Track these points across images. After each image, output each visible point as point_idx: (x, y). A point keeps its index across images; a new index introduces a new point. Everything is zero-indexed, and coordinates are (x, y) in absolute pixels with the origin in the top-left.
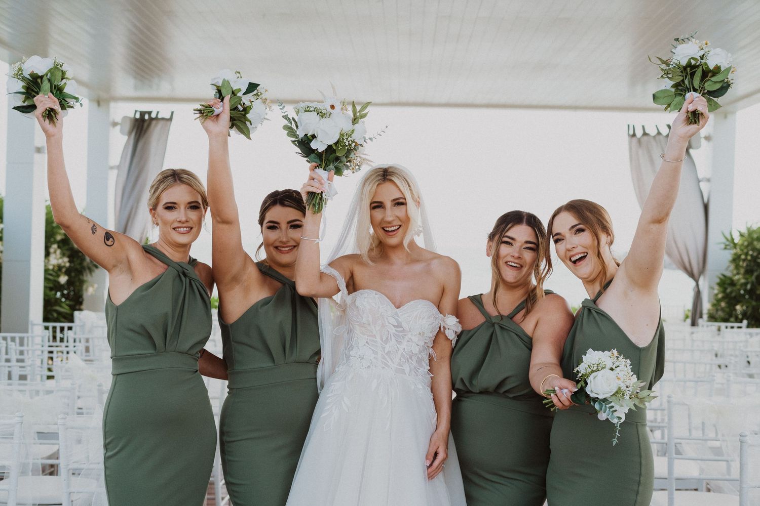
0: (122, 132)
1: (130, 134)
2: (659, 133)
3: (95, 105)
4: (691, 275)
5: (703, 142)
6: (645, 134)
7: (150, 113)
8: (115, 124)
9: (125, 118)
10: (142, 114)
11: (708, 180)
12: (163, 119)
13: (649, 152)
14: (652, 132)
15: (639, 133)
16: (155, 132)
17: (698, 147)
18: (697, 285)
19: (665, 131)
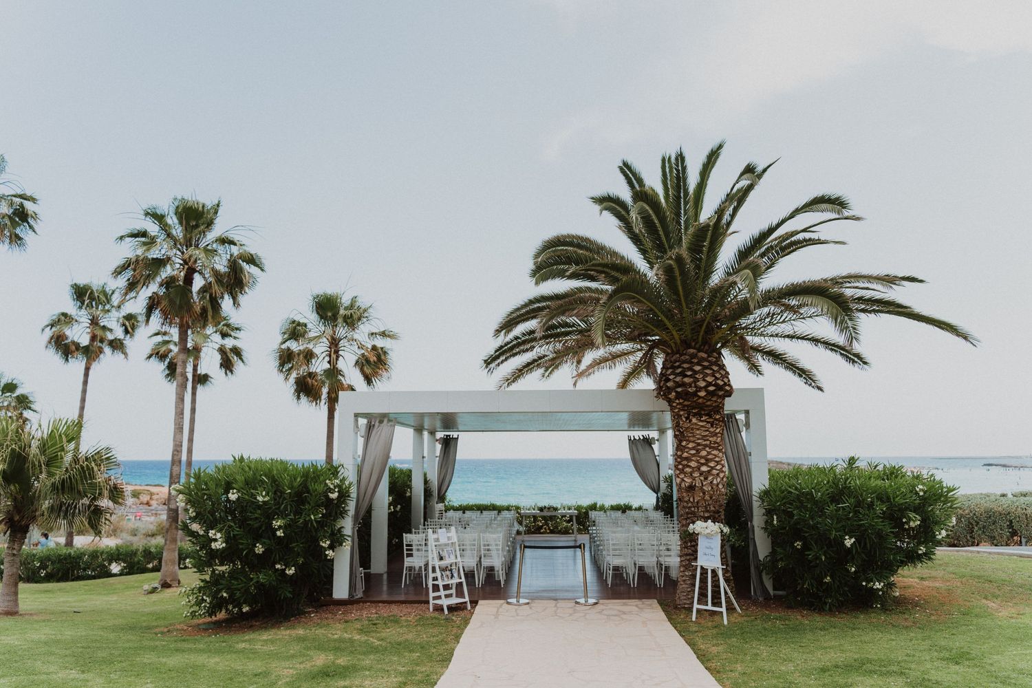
0: (439, 443)
1: (442, 445)
2: (640, 439)
3: (430, 435)
4: (655, 491)
5: (656, 442)
6: (635, 439)
7: (450, 436)
8: (437, 440)
9: (441, 438)
10: (447, 436)
11: (658, 456)
12: (455, 438)
13: (636, 446)
14: (637, 438)
15: (632, 439)
16: (452, 443)
17: (655, 444)
18: (657, 497)
19: (642, 438)
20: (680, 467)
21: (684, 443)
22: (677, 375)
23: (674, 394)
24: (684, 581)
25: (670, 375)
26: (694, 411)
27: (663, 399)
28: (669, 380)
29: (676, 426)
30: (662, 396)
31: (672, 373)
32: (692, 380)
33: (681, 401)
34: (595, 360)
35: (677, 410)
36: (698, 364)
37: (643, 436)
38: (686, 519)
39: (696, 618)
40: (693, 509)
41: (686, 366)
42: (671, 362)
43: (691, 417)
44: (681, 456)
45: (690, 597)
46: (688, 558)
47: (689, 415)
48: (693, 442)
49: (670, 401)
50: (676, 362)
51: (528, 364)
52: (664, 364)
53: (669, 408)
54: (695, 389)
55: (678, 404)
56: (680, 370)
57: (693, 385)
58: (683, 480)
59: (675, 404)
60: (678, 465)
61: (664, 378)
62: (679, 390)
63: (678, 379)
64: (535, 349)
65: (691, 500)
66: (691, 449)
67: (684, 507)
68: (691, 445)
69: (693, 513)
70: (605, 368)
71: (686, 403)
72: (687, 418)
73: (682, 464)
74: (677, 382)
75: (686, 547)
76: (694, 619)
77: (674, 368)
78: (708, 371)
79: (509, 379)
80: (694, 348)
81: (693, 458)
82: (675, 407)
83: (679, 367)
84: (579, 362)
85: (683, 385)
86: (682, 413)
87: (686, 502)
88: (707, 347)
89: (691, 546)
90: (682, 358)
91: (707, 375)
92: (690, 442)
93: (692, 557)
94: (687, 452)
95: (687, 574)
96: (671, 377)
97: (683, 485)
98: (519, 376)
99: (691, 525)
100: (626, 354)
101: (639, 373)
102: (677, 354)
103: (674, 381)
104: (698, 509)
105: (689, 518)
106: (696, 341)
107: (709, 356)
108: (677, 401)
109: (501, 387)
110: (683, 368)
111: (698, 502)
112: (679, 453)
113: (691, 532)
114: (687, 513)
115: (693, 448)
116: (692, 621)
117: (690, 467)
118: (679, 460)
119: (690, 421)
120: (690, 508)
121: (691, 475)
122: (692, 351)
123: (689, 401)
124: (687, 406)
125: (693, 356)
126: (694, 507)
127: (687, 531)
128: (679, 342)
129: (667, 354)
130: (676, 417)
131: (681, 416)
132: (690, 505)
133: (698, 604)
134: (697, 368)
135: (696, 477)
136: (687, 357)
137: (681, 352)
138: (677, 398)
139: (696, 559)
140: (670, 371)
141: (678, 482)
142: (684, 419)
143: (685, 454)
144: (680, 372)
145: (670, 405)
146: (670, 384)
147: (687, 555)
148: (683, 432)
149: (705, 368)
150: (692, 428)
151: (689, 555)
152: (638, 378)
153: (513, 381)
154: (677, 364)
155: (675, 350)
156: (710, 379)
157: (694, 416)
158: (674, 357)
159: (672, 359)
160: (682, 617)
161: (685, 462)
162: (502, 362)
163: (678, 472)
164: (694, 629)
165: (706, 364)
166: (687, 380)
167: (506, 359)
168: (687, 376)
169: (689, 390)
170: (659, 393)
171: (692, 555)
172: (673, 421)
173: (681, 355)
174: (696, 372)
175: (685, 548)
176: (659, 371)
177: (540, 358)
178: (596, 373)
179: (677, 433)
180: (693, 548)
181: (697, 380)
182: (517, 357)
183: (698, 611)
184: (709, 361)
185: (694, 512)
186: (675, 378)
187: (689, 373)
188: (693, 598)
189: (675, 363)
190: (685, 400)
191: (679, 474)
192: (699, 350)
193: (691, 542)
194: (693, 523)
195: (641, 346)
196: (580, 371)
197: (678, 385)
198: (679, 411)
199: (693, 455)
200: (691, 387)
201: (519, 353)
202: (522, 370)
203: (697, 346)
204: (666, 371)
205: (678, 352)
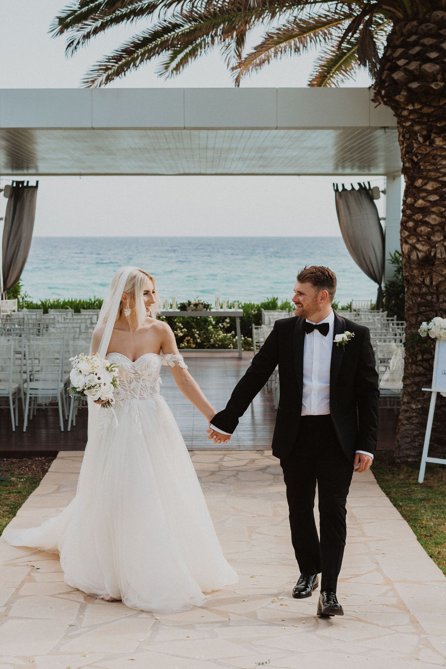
2: (354, 188)
5: (382, 194)
6: (344, 190)
11: (385, 219)
13: (348, 201)
14: (350, 188)
15: (340, 189)
18: (381, 288)
19: (357, 187)
20: (411, 224)
21: (419, 182)
22: (411, 59)
23: (404, 93)
24: (408, 419)
25: (399, 58)
26: (438, 125)
27: (386, 103)
28: (396, 68)
29: (407, 152)
30: (383, 97)
31: (403, 56)
32: (438, 67)
33: (417, 106)
34: (270, 36)
35: (408, 124)
37: (359, 184)
38: (417, 315)
39: (425, 479)
40: (429, 298)
41: (428, 41)
42: (402, 35)
43: (433, 136)
44: (412, 205)
45: (416, 444)
46: (417, 379)
47: (430, 132)
48: (435, 180)
49: (397, 108)
50: (410, 35)
51: (145, 41)
52: (389, 39)
53: (395, 119)
54: (442, 84)
55: (411, 112)
56: (417, 50)
57: (439, 77)
58: (413, 248)
59: (405, 113)
60: (406, 222)
61: (389, 64)
62: (414, 85)
63: (413, 66)
64: (157, 11)
65: (427, 281)
66: (430, 193)
67: (414, 294)
68: (429, 187)
69: (429, 304)
70: (288, 52)
71: (426, 110)
72: (426, 138)
73: (413, 220)
74: (411, 72)
75: (415, 363)
76: (421, 480)
79: (107, 69)
81: (433, 209)
82: (407, 119)
84: (240, 42)
85: (420, 76)
86: (417, 128)
87: (418, 285)
89: (423, 360)
90: (423, 26)
92: (430, 179)
93: (425, 379)
94: (423, 198)
95: (414, 407)
96: (401, 62)
97: (414, 257)
98: (127, 65)
99: (424, 324)
100: (324, 24)
101: (347, 62)
102: (413, 20)
103: (406, 71)
104: (438, 298)
105: (421, 313)
108: (410, 107)
109: (93, 82)
110: (423, 45)
111: (438, 286)
112: (409, 200)
113: (423, 335)
114: (420, 305)
115: (434, 192)
116: (417, 484)
117: (427, 224)
118: (408, 212)
119: (432, 142)
120: (423, 295)
121: (429, 239)
123: (430, 106)
124: (428, 115)
125: (441, 24)
126: (431, 294)
127: (418, 334)
129: (396, 21)
130: (407, 136)
131: (416, 133)
132: (424, 290)
133: (429, 455)
135: (437, 242)
136: (432, 26)
137: (421, 16)
138: (410, 100)
139: (429, 383)
140: (400, 51)
141: (406, 251)
142: (421, 139)
143: (420, 202)
144: (418, 53)
145: (397, 115)
146: (397, 76)
147: (415, 375)
148: (417, 163)
150: (434, 157)
151: (420, 375)
152: (346, 71)
153: (117, 73)
154: (413, 38)
155: (410, 12)
157: (438, 134)
158: (408, 27)
159: (405, 30)
160: (402, 477)
161: (419, 216)
162: (96, 31)
163: (407, 233)
164: (420, 496)
166: (428, 67)
167: (103, 27)
168: (429, 60)
169: (433, 86)
170: (378, 94)
171: (424, 375)
172: (402, 143)
173: (421, 23)
175: (412, 363)
176: (381, 54)
177: (166, 30)
178: (273, 61)
179: (407, 165)
180: (425, 364)
182: (124, 25)
183: (428, 465)
185: (431, 302)
186: (407, 64)
187: (433, 55)
188: (422, 446)
189: (409, 37)
190: (424, 104)
191: (408, 237)
193: (423, 352)
194: (428, 320)
195: (351, 9)
196: (244, 55)
197: (412, 76)
198: (412, 126)
199: (434, 204)
200: (435, 80)
201: (127, 16)
202: (134, 52)
204: (394, 52)
205: (415, 16)
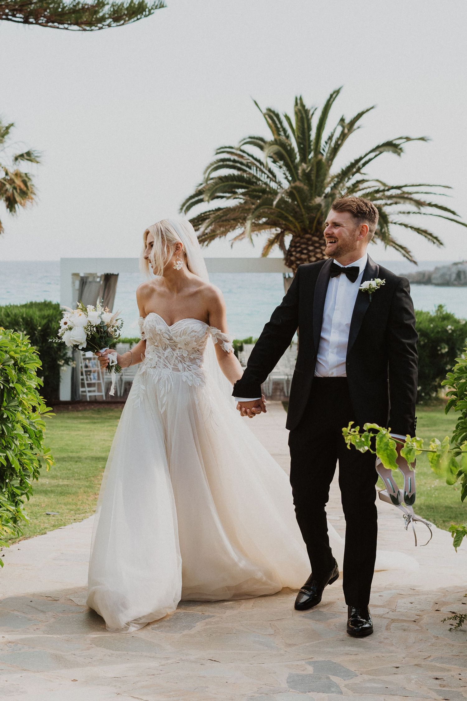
22: (297, 252)
23: (295, 265)
28: (292, 255)
31: (295, 251)
32: (307, 256)
36: (312, 245)
41: (303, 246)
52: (290, 243)
56: (299, 249)
61: (289, 253)
62: (298, 262)
63: (298, 255)
74: (298, 257)
77: (296, 247)
78: (318, 250)
80: (310, 234)
83: (299, 247)
85: (301, 259)
88: (318, 233)
90: (302, 240)
91: (317, 253)
96: (294, 253)
103: (296, 257)
106: (311, 228)
107: (320, 239)
110: (302, 248)
122: (308, 236)
125: (309, 239)
128: (299, 229)
129: (293, 236)
134: (311, 248)
136: (305, 240)
137: (301, 236)
140: (294, 249)
146: (293, 258)
149: (316, 248)
154: (298, 245)
156: (319, 256)
158: (298, 239)
159: (295, 240)
165: (317, 245)
166: (304, 256)
168: (304, 253)
170: (286, 262)
173: (301, 238)
174: (309, 251)
176: (287, 247)
181: (310, 257)
184: (320, 243)
186: (296, 254)
187: (305, 251)
189: (297, 243)
192: (313, 235)
195: (276, 229)
197: (298, 259)
203: (312, 232)
204: (291, 249)
205: (299, 236)
